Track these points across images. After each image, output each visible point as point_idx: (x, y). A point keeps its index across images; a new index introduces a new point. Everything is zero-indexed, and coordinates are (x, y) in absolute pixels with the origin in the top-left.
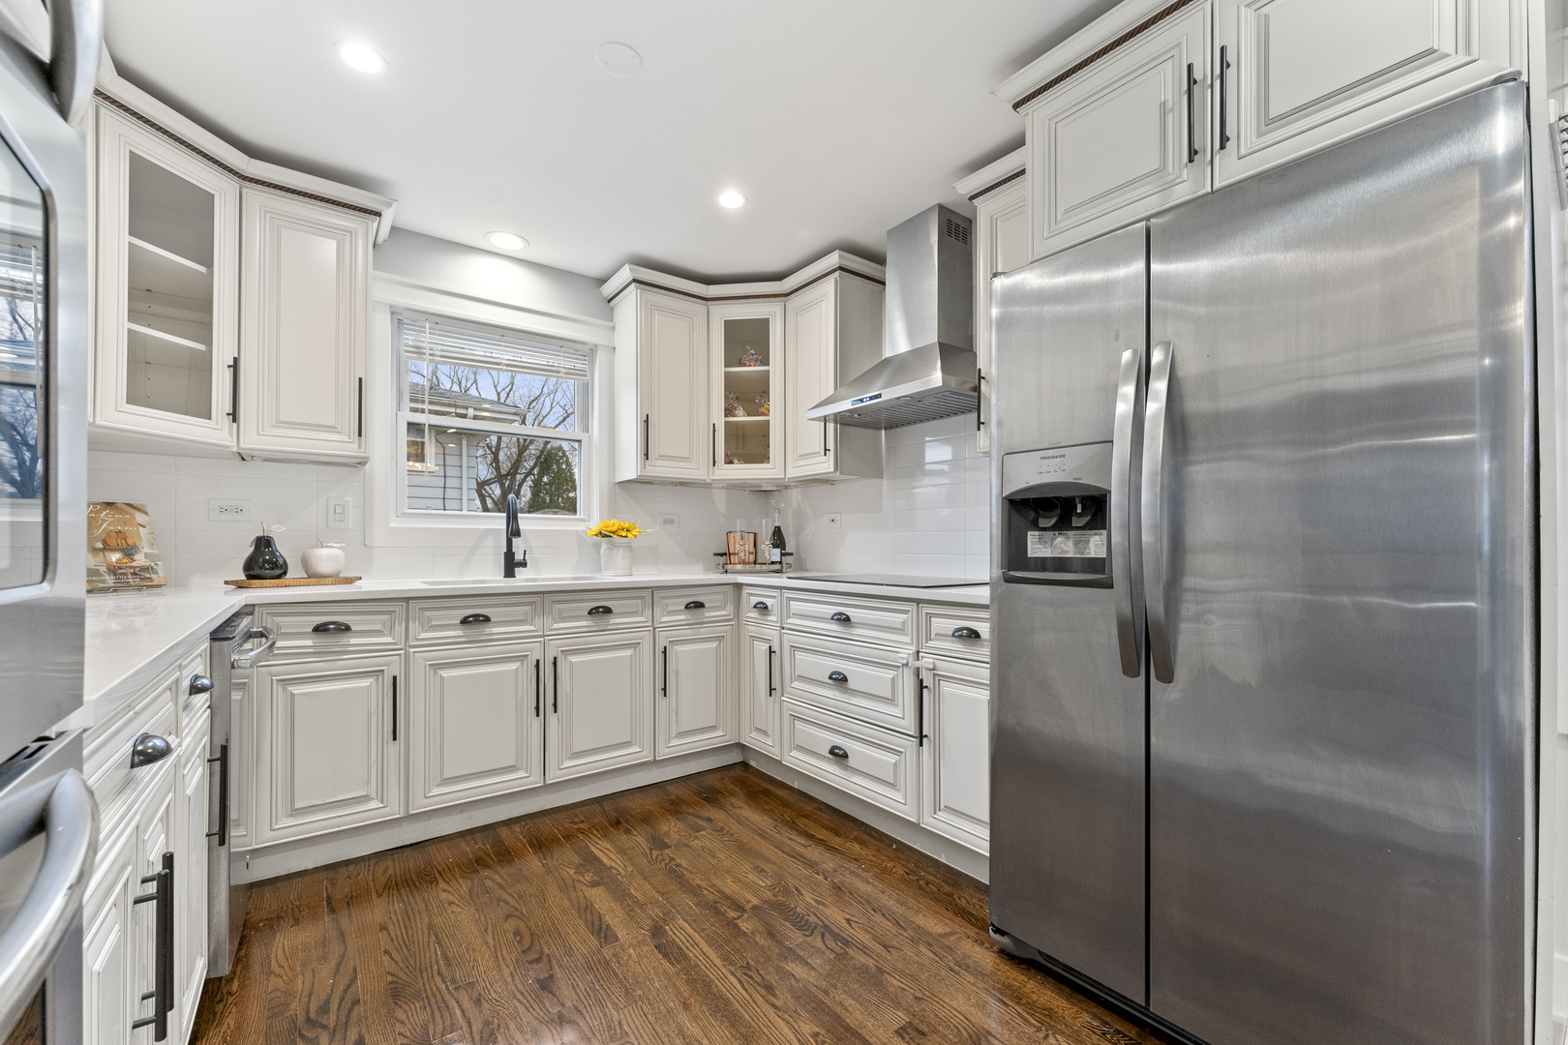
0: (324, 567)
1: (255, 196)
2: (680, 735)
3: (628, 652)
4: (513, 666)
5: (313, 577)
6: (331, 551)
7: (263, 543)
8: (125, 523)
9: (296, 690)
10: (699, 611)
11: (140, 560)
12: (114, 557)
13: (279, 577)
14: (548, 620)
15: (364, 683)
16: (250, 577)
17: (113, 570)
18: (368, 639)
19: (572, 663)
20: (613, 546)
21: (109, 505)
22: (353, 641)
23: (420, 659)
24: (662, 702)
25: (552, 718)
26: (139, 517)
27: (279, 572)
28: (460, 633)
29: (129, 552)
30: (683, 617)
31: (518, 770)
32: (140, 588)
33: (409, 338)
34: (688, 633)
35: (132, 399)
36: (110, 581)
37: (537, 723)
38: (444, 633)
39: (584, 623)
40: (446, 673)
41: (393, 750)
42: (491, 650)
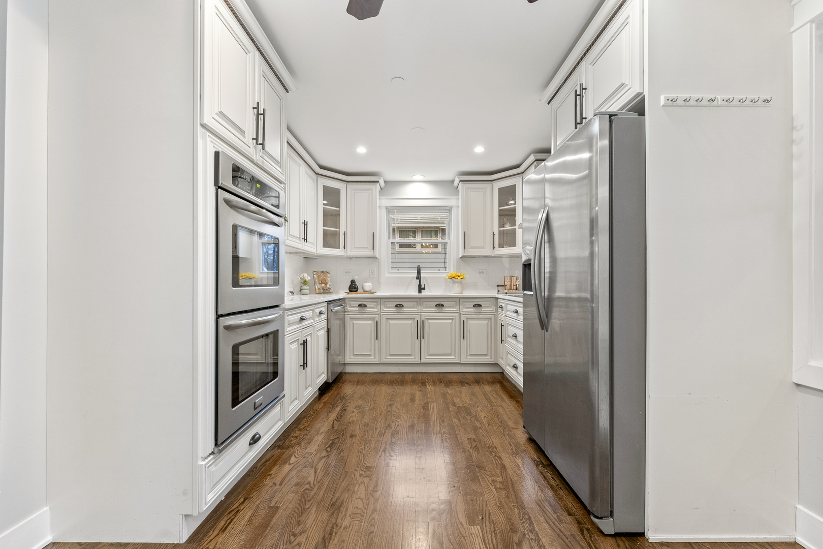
0: (367, 289)
1: (350, 186)
2: (471, 355)
3: (450, 321)
4: (410, 322)
5: (365, 292)
6: (369, 284)
7: (353, 282)
8: (325, 276)
9: (355, 322)
10: (480, 308)
11: (328, 286)
12: (323, 285)
13: (356, 291)
14: (422, 307)
15: (370, 322)
16: (350, 291)
17: (323, 289)
18: (372, 309)
19: (429, 323)
20: (454, 282)
21: (323, 272)
22: (367, 310)
23: (384, 316)
24: (464, 342)
25: (423, 341)
26: (328, 275)
27: (356, 290)
28: (395, 310)
29: (326, 284)
30: (472, 310)
31: (412, 356)
32: (328, 293)
33: (391, 216)
34: (474, 316)
35: (324, 246)
36: (322, 291)
37: (418, 342)
38: (390, 309)
39: (434, 309)
40: (391, 322)
41: (377, 342)
42: (403, 316)
